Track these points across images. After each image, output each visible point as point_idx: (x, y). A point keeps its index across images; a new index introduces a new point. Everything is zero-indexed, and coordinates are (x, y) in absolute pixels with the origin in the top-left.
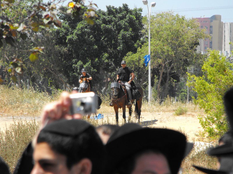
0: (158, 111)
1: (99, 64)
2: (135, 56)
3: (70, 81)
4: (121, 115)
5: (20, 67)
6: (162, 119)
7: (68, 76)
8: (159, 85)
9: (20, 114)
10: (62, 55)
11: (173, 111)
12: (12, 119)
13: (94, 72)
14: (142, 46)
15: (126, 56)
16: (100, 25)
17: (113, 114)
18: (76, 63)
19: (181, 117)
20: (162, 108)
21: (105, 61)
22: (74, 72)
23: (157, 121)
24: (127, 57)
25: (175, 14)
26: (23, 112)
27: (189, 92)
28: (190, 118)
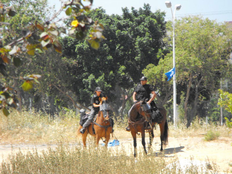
0: (185, 136)
1: (114, 78)
2: (156, 69)
3: (79, 98)
4: (140, 140)
5: (12, 97)
6: (189, 146)
7: (78, 94)
8: (186, 103)
9: (20, 141)
10: (70, 69)
11: (203, 135)
12: (11, 148)
13: (108, 87)
14: (165, 56)
15: (146, 68)
16: (114, 31)
17: (130, 140)
18: (86, 77)
19: (212, 143)
20: (189, 132)
21: (122, 75)
22: (84, 88)
23: (183, 147)
24: (146, 70)
25: (204, 18)
26: (24, 138)
27: (223, 111)
28: (223, 144)
